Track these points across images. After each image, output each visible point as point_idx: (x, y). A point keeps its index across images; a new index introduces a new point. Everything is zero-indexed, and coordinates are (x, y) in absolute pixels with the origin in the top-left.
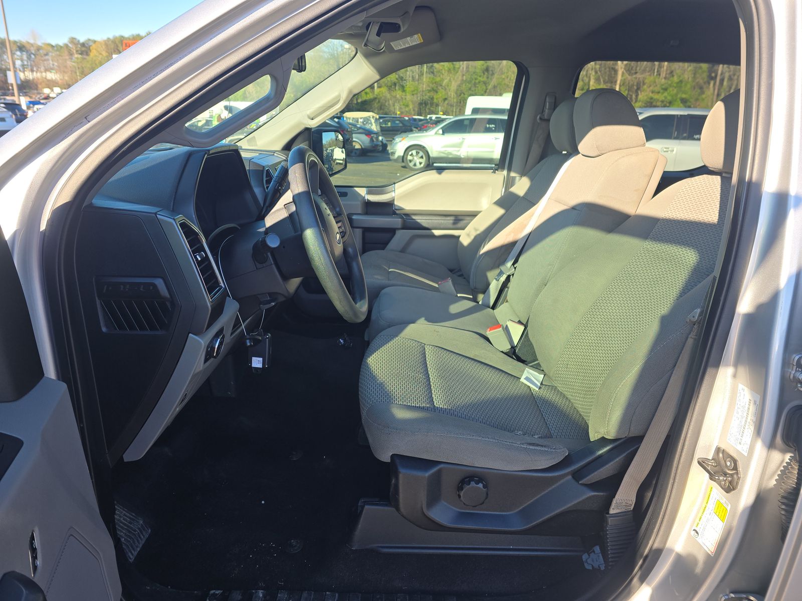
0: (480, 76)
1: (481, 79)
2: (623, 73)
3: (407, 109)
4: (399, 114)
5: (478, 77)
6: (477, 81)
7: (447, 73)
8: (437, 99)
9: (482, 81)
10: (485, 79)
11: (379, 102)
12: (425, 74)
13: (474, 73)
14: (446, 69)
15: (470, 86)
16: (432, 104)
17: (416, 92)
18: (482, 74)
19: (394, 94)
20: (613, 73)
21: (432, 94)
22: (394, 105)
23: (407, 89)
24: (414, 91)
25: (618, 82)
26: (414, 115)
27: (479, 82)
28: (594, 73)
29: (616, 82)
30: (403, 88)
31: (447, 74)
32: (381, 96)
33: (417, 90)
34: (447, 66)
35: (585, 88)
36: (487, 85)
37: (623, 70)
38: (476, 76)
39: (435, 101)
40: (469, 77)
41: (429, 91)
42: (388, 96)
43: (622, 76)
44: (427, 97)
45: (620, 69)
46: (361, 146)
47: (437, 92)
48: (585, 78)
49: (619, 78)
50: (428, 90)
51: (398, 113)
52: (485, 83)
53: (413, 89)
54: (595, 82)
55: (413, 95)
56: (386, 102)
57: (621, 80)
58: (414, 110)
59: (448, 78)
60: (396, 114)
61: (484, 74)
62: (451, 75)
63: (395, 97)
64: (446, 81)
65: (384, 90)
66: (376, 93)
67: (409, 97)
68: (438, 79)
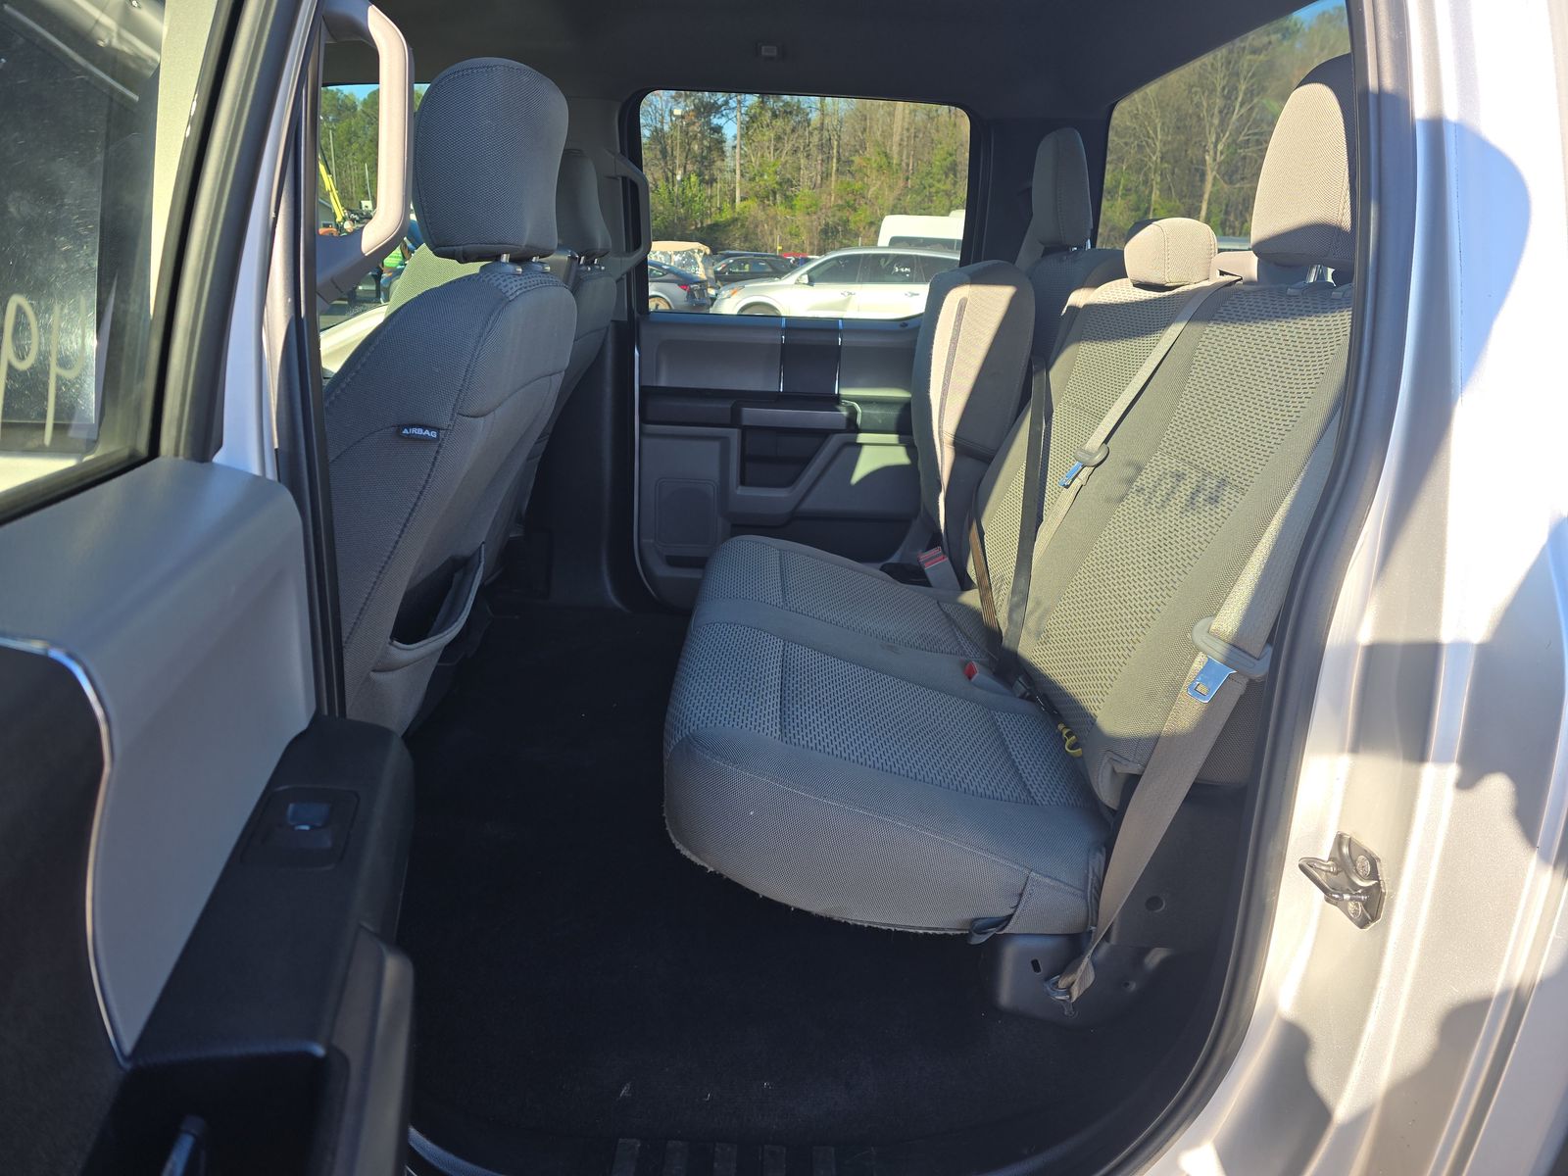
0: (939, 181)
1: (940, 186)
2: (1215, 178)
3: (796, 241)
4: (780, 250)
5: (935, 183)
6: (933, 190)
7: (875, 173)
8: (855, 223)
9: (943, 191)
10: (948, 186)
11: (743, 226)
12: (833, 174)
13: (928, 174)
14: (874, 165)
15: (919, 199)
16: (846, 232)
17: (813, 209)
18: (944, 177)
19: (771, 211)
20: (1198, 178)
21: (845, 214)
22: (771, 234)
23: (797, 203)
24: (811, 207)
25: (1206, 196)
26: (812, 254)
27: (937, 192)
28: (1159, 179)
29: (1202, 196)
30: (788, 200)
31: (877, 177)
32: (747, 214)
33: (816, 205)
34: (876, 161)
35: (1142, 206)
36: (952, 198)
37: (1214, 173)
38: (931, 181)
39: (852, 226)
40: (918, 181)
41: (841, 208)
42: (761, 216)
43: (1213, 185)
44: (836, 219)
45: (1209, 172)
46: (669, 305)
47: (855, 210)
48: (1142, 188)
49: (1208, 187)
50: (838, 205)
51: (779, 248)
52: (948, 194)
53: (808, 203)
54: (1160, 196)
55: (808, 214)
56: (757, 226)
57: (1211, 192)
58: (811, 244)
59: (879, 183)
60: (775, 250)
61: (947, 176)
62: (883, 178)
63: (774, 217)
64: (873, 189)
65: (753, 205)
66: (738, 209)
67: (800, 218)
68: (858, 185)
